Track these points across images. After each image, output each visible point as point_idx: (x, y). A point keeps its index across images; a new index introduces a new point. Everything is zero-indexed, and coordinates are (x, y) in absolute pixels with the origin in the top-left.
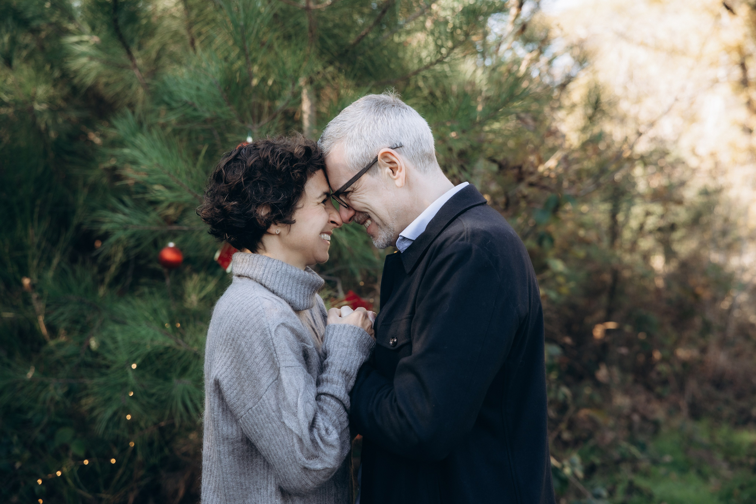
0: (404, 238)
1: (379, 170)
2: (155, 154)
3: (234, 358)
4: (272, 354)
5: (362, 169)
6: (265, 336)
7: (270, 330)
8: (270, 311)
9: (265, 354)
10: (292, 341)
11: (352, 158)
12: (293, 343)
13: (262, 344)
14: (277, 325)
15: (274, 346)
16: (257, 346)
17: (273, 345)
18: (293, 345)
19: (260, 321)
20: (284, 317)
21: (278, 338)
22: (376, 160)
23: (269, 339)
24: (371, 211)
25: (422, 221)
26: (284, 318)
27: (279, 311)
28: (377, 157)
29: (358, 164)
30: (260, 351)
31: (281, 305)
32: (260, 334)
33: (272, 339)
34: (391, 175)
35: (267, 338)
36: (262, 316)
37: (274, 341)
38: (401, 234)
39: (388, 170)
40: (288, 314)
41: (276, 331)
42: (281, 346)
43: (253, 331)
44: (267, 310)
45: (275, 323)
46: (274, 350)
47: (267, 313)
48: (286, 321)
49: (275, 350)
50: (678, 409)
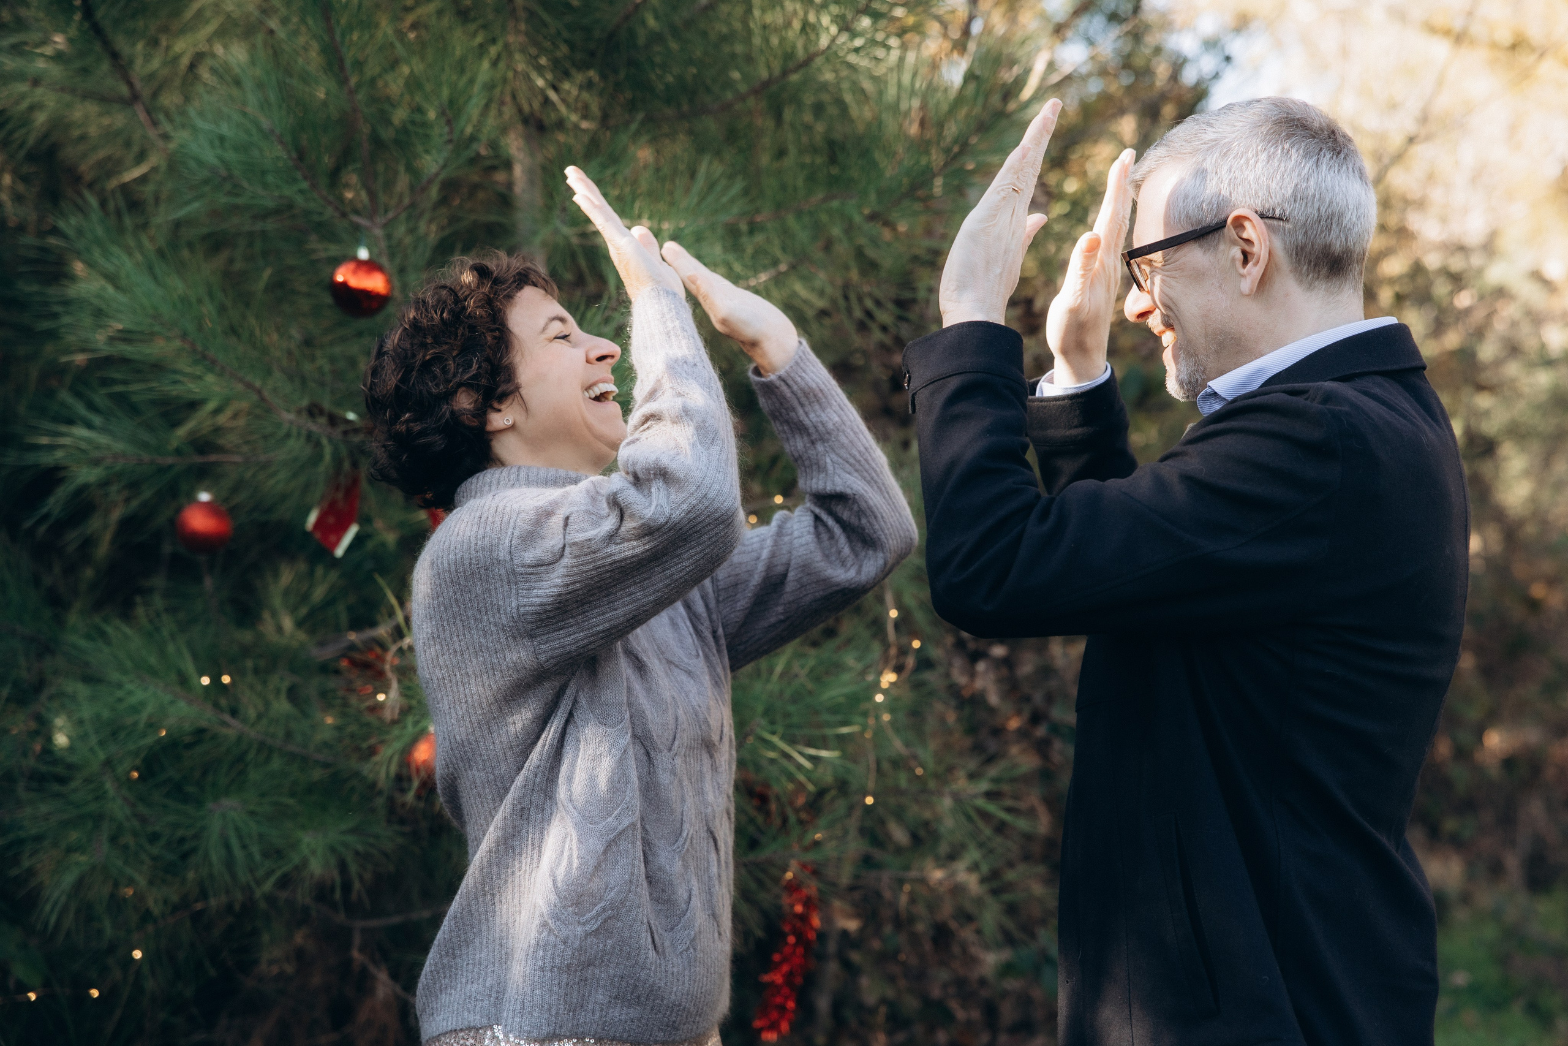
0: (1214, 394)
1: (1222, 247)
5: (1191, 229)
11: (1184, 201)
22: (1221, 226)
24: (1176, 316)
25: (1259, 371)
28: (1225, 221)
29: (1188, 217)
34: (1239, 264)
38: (1209, 383)
39: (1236, 253)
50: (1496, 870)
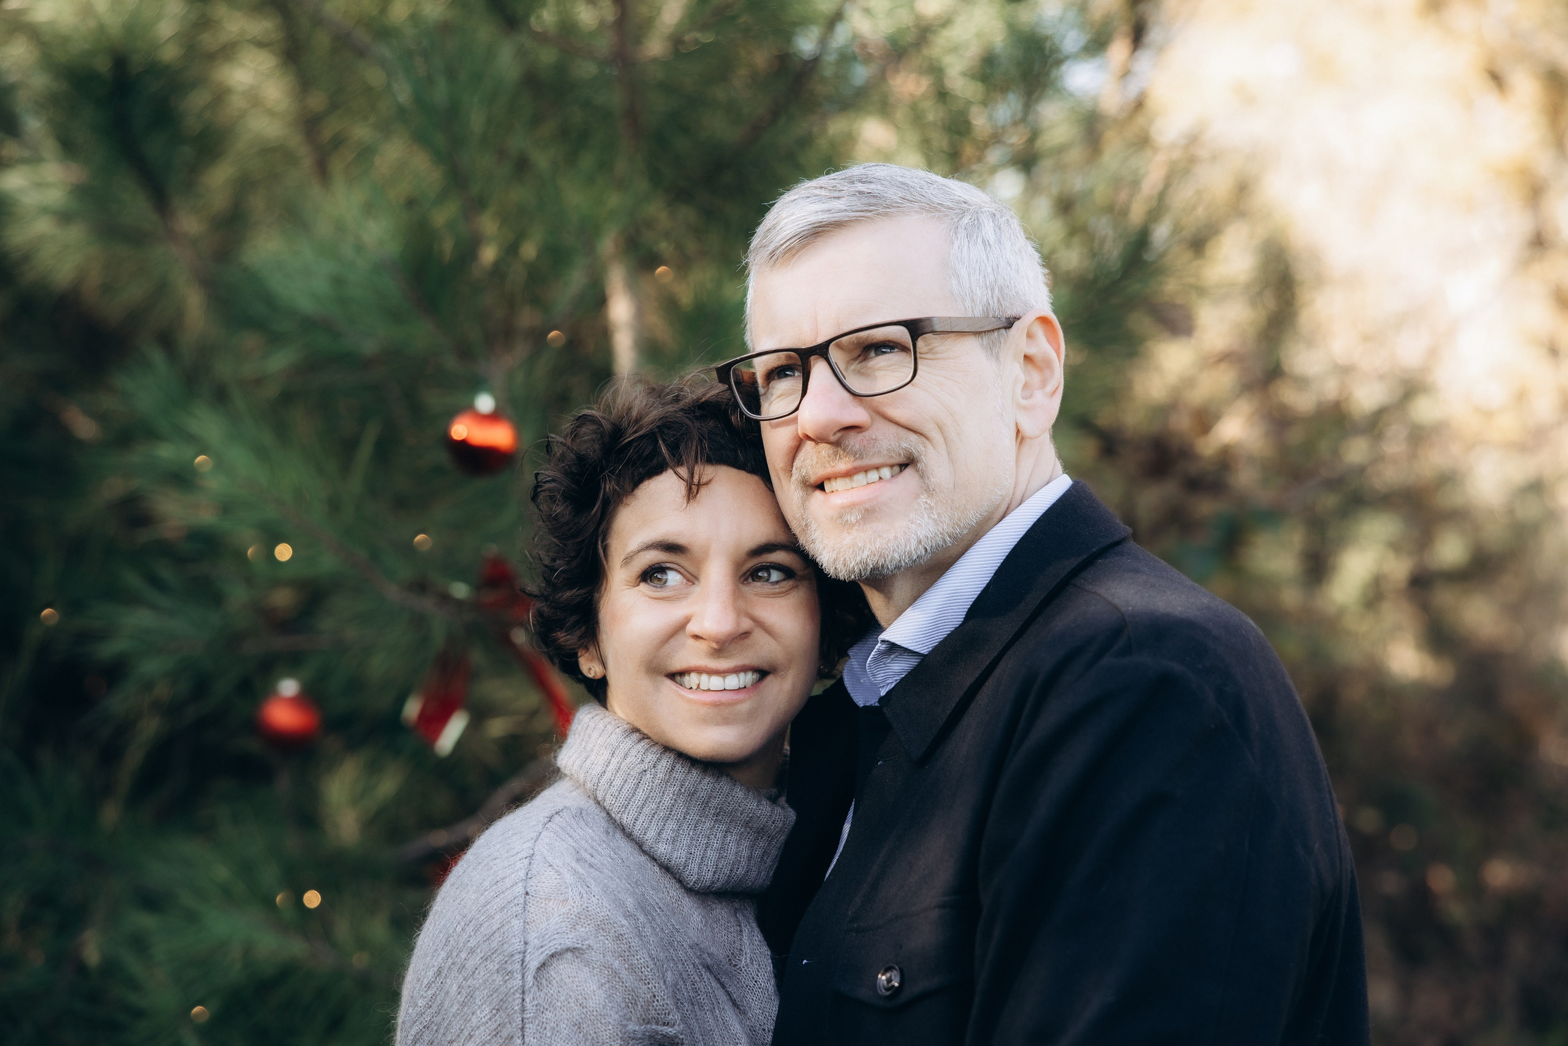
2: (241, 459)
3: (424, 1027)
4: (512, 1037)
6: (507, 977)
7: (525, 964)
8: (543, 905)
9: (494, 1033)
10: (595, 1013)
12: (599, 1017)
13: (493, 999)
14: (550, 953)
15: (525, 1016)
16: (480, 1003)
17: (523, 1010)
18: (599, 1025)
19: (507, 927)
20: (583, 929)
21: (542, 995)
23: (515, 988)
25: (954, 596)
26: (583, 934)
27: (570, 910)
30: (484, 1020)
31: (583, 892)
32: (497, 967)
33: (523, 993)
35: (509, 986)
36: (514, 915)
37: (527, 1000)
40: (599, 923)
41: (543, 965)
42: (544, 1020)
43: (482, 955)
44: (538, 902)
45: (545, 945)
46: (520, 1026)
47: (532, 910)
48: (587, 942)
49: (522, 1029)
